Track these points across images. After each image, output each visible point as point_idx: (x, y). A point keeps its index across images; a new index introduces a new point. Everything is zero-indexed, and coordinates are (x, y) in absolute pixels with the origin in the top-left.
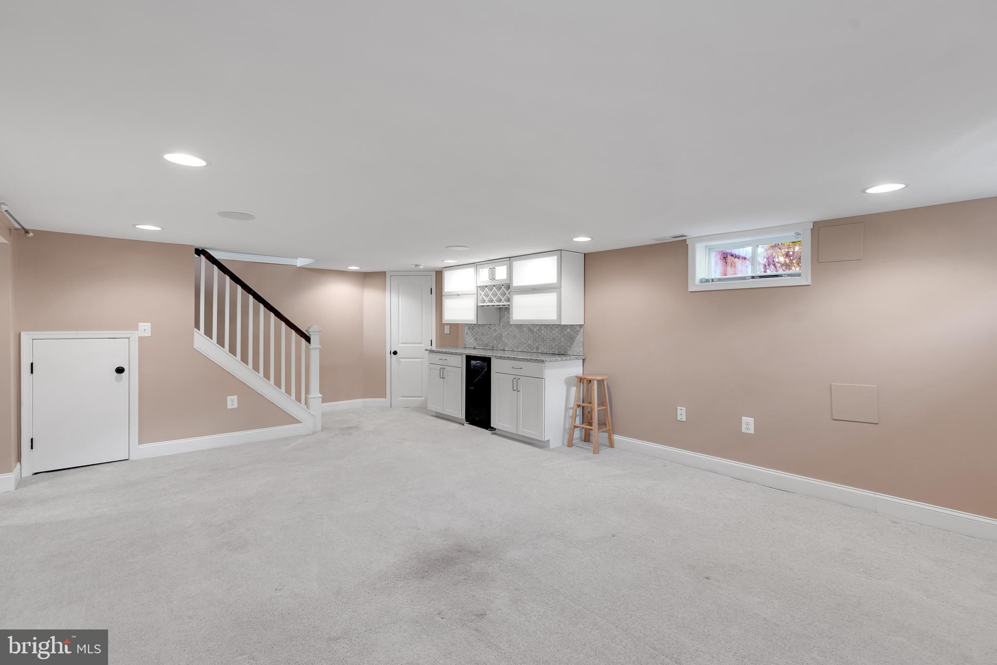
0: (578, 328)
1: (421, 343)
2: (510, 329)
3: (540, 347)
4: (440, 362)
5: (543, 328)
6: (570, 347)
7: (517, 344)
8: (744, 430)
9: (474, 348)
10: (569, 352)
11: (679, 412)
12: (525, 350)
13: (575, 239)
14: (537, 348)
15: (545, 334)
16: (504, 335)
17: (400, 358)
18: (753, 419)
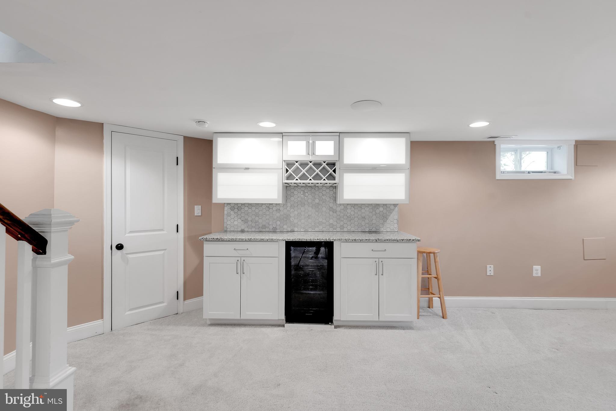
0: (392, 207)
1: (162, 230)
2: (303, 209)
3: (345, 226)
4: (235, 253)
5: (349, 207)
6: (383, 224)
7: (313, 224)
8: (534, 275)
9: (243, 231)
10: (382, 229)
11: (488, 269)
12: (324, 229)
13: (472, 126)
14: (342, 227)
15: (352, 213)
16: (292, 215)
17: (127, 254)
18: (540, 266)
